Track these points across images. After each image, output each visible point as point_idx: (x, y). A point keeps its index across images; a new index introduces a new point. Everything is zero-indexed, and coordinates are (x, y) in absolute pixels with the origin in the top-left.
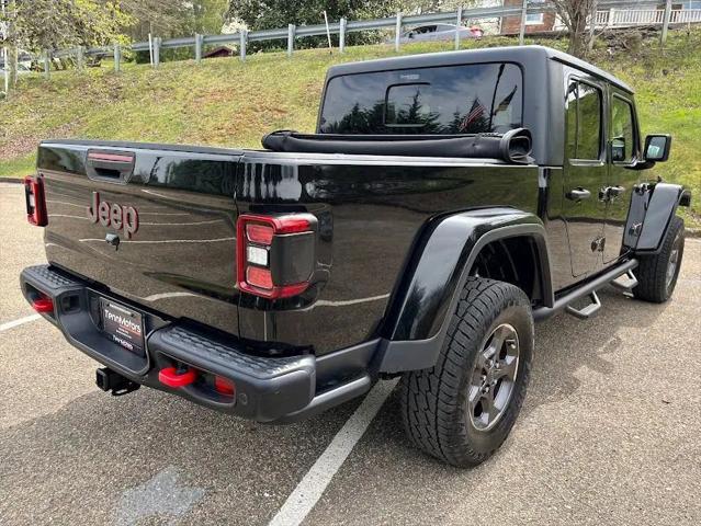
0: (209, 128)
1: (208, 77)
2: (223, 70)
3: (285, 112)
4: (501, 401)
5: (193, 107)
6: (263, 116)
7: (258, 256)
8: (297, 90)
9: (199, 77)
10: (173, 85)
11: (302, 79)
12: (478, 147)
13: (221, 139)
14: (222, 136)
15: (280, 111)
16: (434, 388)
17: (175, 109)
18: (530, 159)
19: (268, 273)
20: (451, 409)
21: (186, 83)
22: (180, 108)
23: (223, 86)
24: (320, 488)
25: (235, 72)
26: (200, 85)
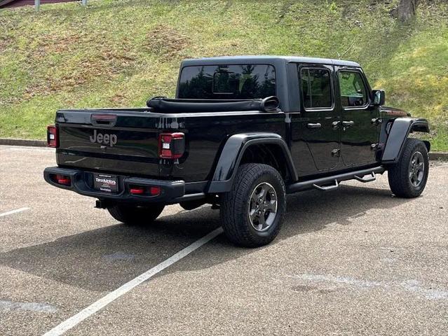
0: (57, 77)
1: (50, 25)
2: (64, 17)
3: (133, 60)
4: (270, 221)
5: (36, 56)
6: (111, 64)
7: (166, 146)
8: (143, 37)
9: (39, 25)
10: (13, 33)
11: (148, 26)
12: (252, 105)
13: (70, 88)
14: (71, 85)
15: (127, 59)
16: (233, 205)
17: (17, 58)
18: (278, 110)
19: (170, 151)
20: (240, 213)
21: (27, 31)
22: (23, 58)
23: (65, 34)
24: (186, 254)
25: (78, 19)
26: (42, 34)
